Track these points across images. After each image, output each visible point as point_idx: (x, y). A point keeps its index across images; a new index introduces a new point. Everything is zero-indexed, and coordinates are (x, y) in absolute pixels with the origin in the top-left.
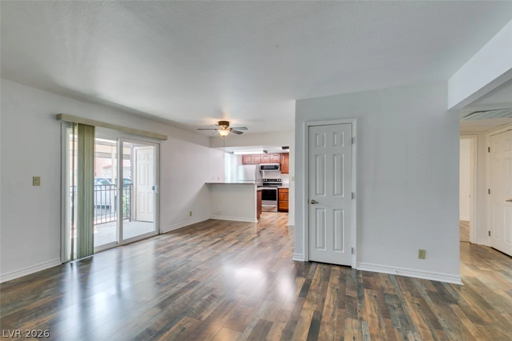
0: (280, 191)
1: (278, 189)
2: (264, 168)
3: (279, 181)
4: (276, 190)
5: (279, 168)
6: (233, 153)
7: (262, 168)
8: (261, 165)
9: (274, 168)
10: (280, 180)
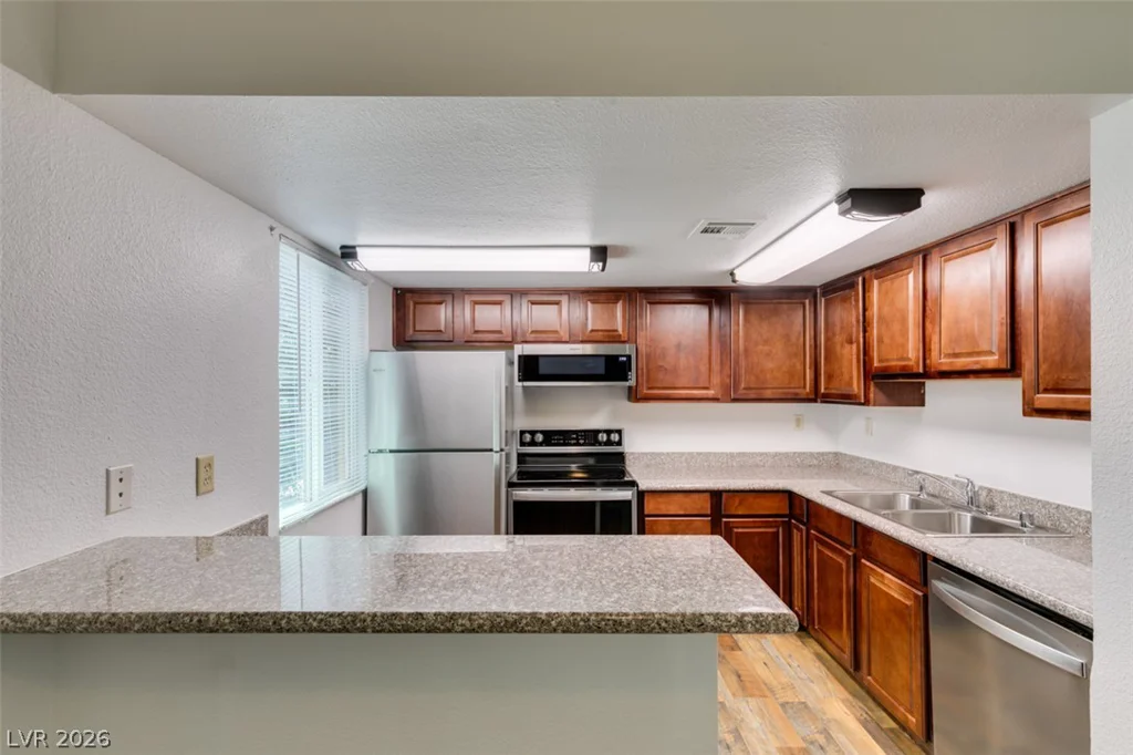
0: (649, 507)
1: (641, 495)
2: (543, 370)
3: (609, 443)
4: (628, 503)
5: (632, 375)
6: (348, 253)
7: (530, 368)
8: (519, 350)
9: (601, 370)
10: (614, 436)
